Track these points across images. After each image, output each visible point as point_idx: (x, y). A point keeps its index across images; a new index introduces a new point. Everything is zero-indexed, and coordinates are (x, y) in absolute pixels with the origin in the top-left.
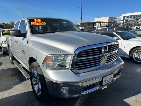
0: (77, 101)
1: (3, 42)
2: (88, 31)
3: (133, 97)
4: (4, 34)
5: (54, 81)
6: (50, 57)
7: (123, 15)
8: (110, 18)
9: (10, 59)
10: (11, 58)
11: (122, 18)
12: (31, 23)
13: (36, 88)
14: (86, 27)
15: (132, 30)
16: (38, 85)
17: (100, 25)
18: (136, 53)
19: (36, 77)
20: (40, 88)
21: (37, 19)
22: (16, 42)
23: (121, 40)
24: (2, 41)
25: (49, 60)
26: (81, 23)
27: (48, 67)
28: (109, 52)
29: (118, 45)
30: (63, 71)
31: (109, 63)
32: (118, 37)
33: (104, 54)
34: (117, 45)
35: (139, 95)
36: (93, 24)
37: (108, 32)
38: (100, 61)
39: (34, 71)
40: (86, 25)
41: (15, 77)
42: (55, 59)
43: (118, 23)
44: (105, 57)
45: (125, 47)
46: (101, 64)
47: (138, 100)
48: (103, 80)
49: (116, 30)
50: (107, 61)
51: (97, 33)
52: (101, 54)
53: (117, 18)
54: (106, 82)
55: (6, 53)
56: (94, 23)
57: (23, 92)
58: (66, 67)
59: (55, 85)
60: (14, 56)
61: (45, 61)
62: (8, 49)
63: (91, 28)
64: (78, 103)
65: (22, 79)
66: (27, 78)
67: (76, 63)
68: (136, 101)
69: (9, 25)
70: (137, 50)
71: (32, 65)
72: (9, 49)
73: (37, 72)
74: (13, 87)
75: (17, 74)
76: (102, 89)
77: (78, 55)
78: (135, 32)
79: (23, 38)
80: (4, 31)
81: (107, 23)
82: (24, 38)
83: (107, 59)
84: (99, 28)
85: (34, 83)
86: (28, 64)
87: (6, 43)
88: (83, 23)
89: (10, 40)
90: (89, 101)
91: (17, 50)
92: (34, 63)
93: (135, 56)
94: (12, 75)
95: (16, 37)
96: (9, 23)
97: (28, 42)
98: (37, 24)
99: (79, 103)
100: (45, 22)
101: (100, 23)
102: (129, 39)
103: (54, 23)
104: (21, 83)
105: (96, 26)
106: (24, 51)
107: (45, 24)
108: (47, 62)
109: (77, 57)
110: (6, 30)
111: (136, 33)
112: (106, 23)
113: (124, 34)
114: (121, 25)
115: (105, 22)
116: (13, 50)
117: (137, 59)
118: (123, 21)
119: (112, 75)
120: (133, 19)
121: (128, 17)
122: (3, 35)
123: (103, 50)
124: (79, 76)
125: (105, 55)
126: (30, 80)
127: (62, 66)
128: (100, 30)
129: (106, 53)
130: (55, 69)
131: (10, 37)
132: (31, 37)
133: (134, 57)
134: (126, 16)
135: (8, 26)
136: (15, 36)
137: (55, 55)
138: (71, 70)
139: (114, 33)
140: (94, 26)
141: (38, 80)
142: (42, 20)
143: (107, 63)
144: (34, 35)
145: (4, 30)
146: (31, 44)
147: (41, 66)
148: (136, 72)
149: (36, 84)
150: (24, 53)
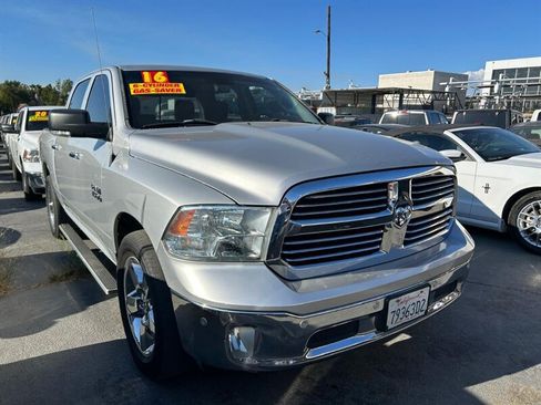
0: (289, 384)
1: (28, 156)
2: (351, 125)
3: (506, 379)
4: (31, 126)
5: (204, 306)
6: (191, 213)
7: (491, 66)
8: (439, 76)
9: (50, 219)
10: (52, 217)
11: (488, 77)
12: (131, 85)
13: (138, 329)
14: (345, 106)
15: (521, 125)
16: (147, 318)
17: (401, 101)
18: (529, 212)
19: (138, 287)
20: (153, 328)
21: (153, 73)
22: (72, 156)
23: (473, 160)
24: (26, 152)
25: (185, 224)
26: (325, 93)
27: (184, 249)
28: (416, 204)
29: (454, 178)
30: (239, 266)
31: (417, 247)
32: (462, 148)
33: (397, 211)
34: (451, 176)
35: (529, 371)
36: (374, 96)
37: (428, 131)
38: (381, 235)
39: (134, 265)
40: (343, 102)
41: (65, 286)
42: (210, 224)
43: (470, 94)
44: (398, 223)
45: (487, 188)
46: (385, 247)
47: (525, 390)
48: (390, 309)
49: (459, 123)
50: (407, 235)
51: (386, 130)
52: (384, 209)
53: (466, 77)
54: (401, 316)
55: (36, 196)
56: (378, 94)
57: (90, 344)
58: (252, 252)
59: (204, 321)
60: (64, 207)
61: (171, 229)
62: (43, 180)
63: (364, 110)
64: (291, 391)
65: (90, 295)
66: (107, 291)
67: (287, 239)
68: (515, 393)
69: (56, 93)
70: (534, 199)
71: (125, 244)
72: (47, 182)
73: (143, 268)
74: (54, 323)
75: (71, 274)
76: (389, 343)
77: (296, 210)
78: (533, 132)
79: (96, 140)
80: (33, 113)
81: (427, 96)
82: (102, 141)
83: (409, 228)
84: (395, 114)
85: (133, 309)
86: (112, 238)
87: (37, 160)
88: (336, 92)
89: (54, 148)
90: (334, 387)
91: (75, 187)
92: (133, 235)
93: (525, 224)
94: (54, 279)
95: (73, 135)
96: (53, 85)
97: (113, 157)
98: (153, 91)
99: (298, 393)
100: (181, 85)
101: (400, 92)
102: (507, 158)
103: (216, 88)
104: (83, 309)
105: (385, 105)
106: (99, 192)
107: (184, 92)
108: (179, 232)
109: (293, 218)
110: (40, 112)
111: (537, 136)
112: (421, 96)
113: (488, 136)
114: (483, 102)
115: (419, 92)
116: (62, 186)
117: (535, 237)
118: (492, 87)
119: (426, 290)
120: (530, 81)
121: (510, 72)
122: (27, 129)
123: (393, 196)
124: (295, 290)
125: (400, 214)
126: (117, 298)
127: (234, 250)
128: (398, 121)
129: (404, 206)
130: (209, 260)
131: (53, 138)
132: (126, 139)
133: (521, 227)
134: (501, 71)
135: (51, 96)
136: (68, 133)
137: (210, 208)
138: (267, 264)
139: (446, 133)
140: (374, 104)
141: (144, 297)
142: (173, 76)
143: (406, 243)
144: (139, 131)
145: (31, 109)
146: (126, 166)
147: (156, 248)
148: (528, 286)
149: (139, 314)
150: (99, 198)
